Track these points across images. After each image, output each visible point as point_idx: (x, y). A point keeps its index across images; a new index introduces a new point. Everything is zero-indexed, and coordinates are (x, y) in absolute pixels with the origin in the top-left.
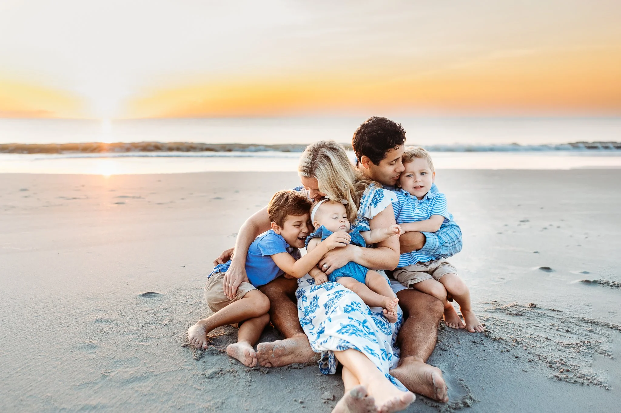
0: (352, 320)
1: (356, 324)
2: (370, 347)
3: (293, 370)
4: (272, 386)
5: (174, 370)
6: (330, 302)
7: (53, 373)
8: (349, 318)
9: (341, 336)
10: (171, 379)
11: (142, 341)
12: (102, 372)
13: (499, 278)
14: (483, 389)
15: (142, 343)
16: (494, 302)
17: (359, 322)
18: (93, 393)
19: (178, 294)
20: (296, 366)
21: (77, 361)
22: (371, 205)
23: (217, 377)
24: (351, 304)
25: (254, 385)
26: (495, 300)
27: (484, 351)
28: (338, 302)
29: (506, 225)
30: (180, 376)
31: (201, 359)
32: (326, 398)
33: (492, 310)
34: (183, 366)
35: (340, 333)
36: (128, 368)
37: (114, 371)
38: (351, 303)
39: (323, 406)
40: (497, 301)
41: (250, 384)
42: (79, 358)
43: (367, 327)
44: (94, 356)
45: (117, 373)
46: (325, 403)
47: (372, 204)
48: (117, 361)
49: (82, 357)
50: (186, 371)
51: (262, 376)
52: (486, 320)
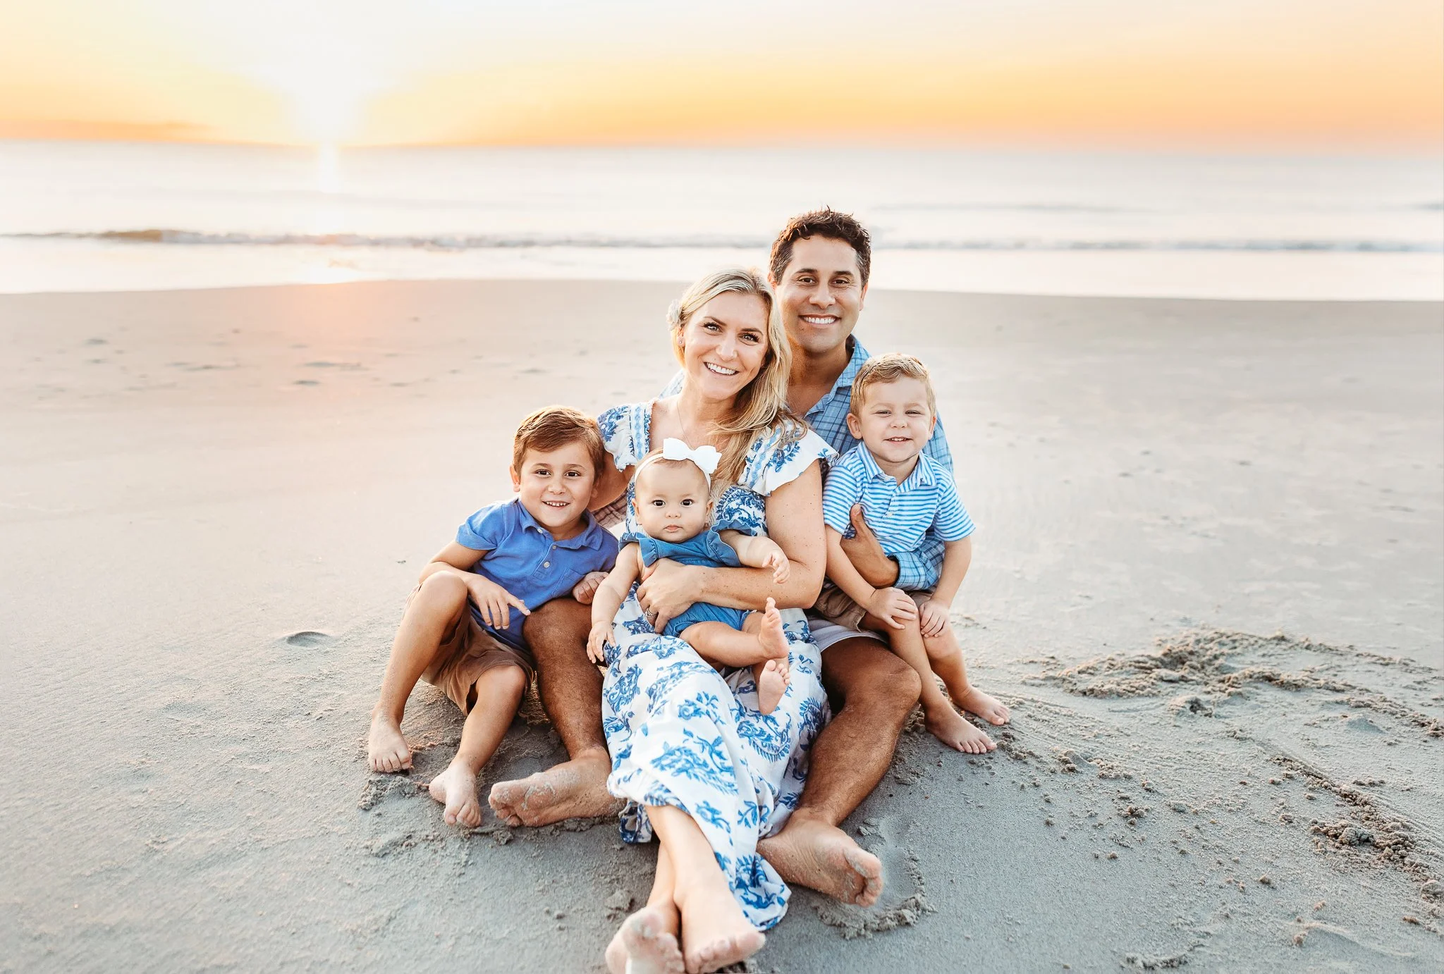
0: (690, 738)
1: (696, 749)
2: (712, 805)
3: (565, 834)
4: (509, 876)
5: (308, 834)
6: (659, 685)
7: (41, 845)
8: (685, 732)
9: (658, 774)
10: (296, 857)
11: (257, 761)
12: (147, 842)
13: (1080, 596)
14: (952, 881)
15: (255, 767)
16: (1047, 660)
17: (704, 743)
18: (116, 895)
19: (370, 636)
20: (572, 826)
21: (100, 813)
22: (768, 465)
23: (395, 853)
24: (697, 699)
25: (471, 872)
26: (1051, 655)
27: (987, 784)
28: (674, 689)
29: (1147, 453)
30: (318, 851)
31: (374, 807)
32: (613, 906)
33: (1036, 682)
34: (330, 827)
35: (656, 766)
36: (208, 832)
37: (177, 839)
38: (696, 696)
39: (604, 926)
40: (1056, 656)
41: (463, 870)
42: (108, 806)
43: (719, 755)
44: (140, 798)
45: (182, 844)
46: (609, 917)
47: (772, 463)
48: (190, 812)
49: (115, 803)
50: (334, 838)
51: (494, 850)
52: (1016, 706)
